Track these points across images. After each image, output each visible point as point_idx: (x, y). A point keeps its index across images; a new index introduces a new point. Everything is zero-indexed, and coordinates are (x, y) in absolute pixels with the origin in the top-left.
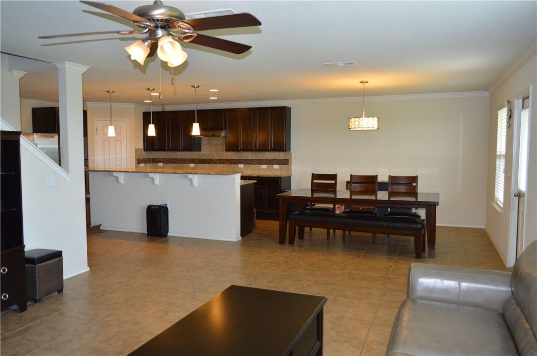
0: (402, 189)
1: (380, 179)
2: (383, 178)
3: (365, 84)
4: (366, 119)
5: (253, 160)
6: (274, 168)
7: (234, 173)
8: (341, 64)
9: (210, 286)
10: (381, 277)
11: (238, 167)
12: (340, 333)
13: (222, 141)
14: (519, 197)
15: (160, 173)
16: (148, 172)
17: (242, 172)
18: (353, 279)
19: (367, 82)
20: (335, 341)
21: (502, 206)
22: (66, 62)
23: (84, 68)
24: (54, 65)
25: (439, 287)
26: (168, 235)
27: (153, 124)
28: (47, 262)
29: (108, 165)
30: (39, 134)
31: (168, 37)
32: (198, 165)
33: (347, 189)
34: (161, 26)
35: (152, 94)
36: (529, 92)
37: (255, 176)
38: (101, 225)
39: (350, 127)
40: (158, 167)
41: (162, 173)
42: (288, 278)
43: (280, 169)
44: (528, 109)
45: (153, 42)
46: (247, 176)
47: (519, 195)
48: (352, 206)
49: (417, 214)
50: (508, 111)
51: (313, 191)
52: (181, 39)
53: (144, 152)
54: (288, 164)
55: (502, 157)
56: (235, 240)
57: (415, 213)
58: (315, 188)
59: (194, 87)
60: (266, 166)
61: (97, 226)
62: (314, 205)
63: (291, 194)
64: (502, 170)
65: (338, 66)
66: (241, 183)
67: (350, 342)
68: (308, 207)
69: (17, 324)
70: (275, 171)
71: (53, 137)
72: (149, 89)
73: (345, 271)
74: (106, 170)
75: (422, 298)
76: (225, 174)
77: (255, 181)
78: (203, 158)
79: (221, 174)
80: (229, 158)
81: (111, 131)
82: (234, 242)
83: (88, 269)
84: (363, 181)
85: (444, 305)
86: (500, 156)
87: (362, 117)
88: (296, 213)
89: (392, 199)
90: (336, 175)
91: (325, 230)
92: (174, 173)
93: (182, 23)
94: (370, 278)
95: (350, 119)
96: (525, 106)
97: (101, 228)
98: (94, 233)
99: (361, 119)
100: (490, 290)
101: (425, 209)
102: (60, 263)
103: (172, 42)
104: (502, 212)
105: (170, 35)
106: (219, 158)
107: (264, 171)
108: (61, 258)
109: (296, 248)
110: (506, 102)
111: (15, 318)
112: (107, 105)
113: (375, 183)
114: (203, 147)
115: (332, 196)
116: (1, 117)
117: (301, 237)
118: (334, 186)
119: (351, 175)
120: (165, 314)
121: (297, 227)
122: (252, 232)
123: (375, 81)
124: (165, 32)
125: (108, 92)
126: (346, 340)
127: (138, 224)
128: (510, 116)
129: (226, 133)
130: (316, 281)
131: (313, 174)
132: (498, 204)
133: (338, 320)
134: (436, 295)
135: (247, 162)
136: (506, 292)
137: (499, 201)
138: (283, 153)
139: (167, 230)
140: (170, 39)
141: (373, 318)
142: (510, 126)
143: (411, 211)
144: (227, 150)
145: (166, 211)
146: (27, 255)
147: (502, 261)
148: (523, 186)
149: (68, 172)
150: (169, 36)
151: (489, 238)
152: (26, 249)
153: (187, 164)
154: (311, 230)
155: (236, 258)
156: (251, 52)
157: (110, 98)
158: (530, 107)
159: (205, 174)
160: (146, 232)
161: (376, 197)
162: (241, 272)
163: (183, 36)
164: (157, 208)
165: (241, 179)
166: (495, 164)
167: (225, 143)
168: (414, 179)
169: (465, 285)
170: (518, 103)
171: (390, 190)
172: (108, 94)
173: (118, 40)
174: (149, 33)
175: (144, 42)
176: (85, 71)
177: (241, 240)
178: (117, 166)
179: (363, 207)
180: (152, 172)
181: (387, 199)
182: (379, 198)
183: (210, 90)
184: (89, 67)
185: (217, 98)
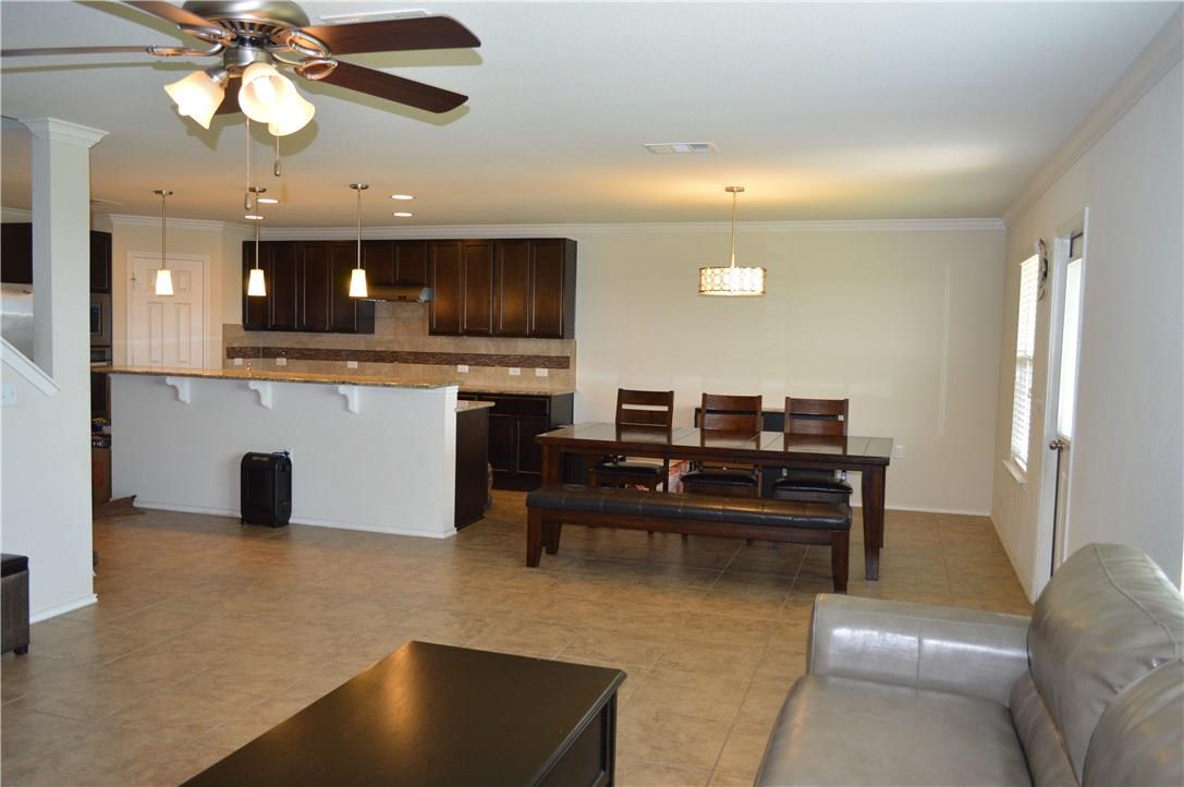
0: (813, 427)
1: (766, 406)
2: (773, 403)
3: (738, 193)
4: (738, 269)
5: (489, 356)
6: (537, 374)
7: (443, 383)
8: (682, 147)
10: (758, 622)
11: (456, 371)
12: (660, 749)
13: (421, 312)
14: (1060, 450)
15: (273, 380)
16: (245, 379)
18: (699, 627)
19: (742, 190)
20: (647, 767)
21: (1024, 467)
22: (50, 119)
23: (95, 136)
24: (22, 124)
25: (875, 647)
26: (291, 521)
27: (260, 268)
31: (267, 65)
32: (367, 364)
33: (696, 426)
34: (250, 39)
35: (260, 201)
36: (1083, 222)
37: (493, 391)
38: (134, 497)
39: (703, 289)
40: (276, 369)
41: (277, 380)
42: (555, 624)
43: (551, 376)
44: (1080, 260)
45: (231, 76)
46: (475, 391)
47: (1059, 446)
48: (705, 464)
49: (844, 483)
50: (1040, 263)
51: (620, 428)
52: (302, 75)
53: (243, 333)
54: (568, 367)
55: (1028, 362)
56: (442, 536)
57: (842, 480)
58: (625, 421)
59: (355, 187)
60: (518, 370)
61: (126, 498)
62: (623, 460)
63: (572, 432)
64: (1027, 391)
65: (675, 152)
66: (458, 407)
67: (678, 770)
68: (607, 464)
70: (539, 381)
72: (253, 190)
73: (681, 609)
74: (154, 370)
75: (841, 673)
76: (422, 387)
77: (492, 404)
78: (378, 349)
79: (413, 387)
80: (437, 350)
81: (164, 283)
82: (440, 539)
83: (94, 599)
84: (731, 408)
85: (885, 689)
86: (1024, 361)
87: (729, 267)
89: (792, 449)
90: (672, 393)
92: (306, 382)
93: (298, 34)
94: (736, 625)
95: (703, 271)
96: (1075, 254)
97: (135, 504)
98: (115, 515)
99: (726, 270)
100: (986, 657)
101: (861, 473)
102: (24, 586)
103: (276, 78)
104: (1024, 481)
105: (271, 60)
106: (414, 350)
107: (514, 381)
108: (24, 573)
110: (1037, 243)
112: (156, 222)
113: (755, 413)
114: (378, 325)
115: (662, 439)
118: (666, 418)
119: (705, 395)
120: (263, 705)
122: (483, 517)
123: (760, 187)
124: (260, 53)
125: (157, 192)
126: (671, 765)
127: (221, 496)
128: (1045, 274)
129: (431, 295)
130: (616, 631)
131: (621, 391)
132: (1016, 464)
133: (657, 720)
134: (867, 667)
135: (477, 360)
136: (1018, 660)
137: (1020, 458)
138: (558, 341)
139: (287, 511)
140: (271, 70)
141: (735, 715)
142: (1043, 296)
143: (833, 475)
144: (433, 332)
145: (287, 468)
147: (1022, 589)
148: (1066, 427)
149: (50, 374)
150: (270, 63)
151: (998, 538)
153: (340, 363)
155: (442, 577)
156: (468, 109)
157: (163, 206)
158: (1084, 255)
159: (375, 385)
160: (239, 515)
161: (758, 445)
162: (450, 608)
163: (305, 65)
164: (266, 459)
165: (459, 399)
166: (1014, 378)
167: (427, 315)
168: (841, 406)
169: (931, 643)
170: (1060, 246)
171: (787, 430)
172: (159, 197)
173: (150, 68)
174: (222, 54)
175: (212, 77)
176: (98, 141)
177: (457, 536)
178: (179, 362)
179: (730, 465)
180: (255, 379)
181: (780, 448)
182: (764, 447)
183: (395, 197)
184: (107, 133)
185: (410, 215)
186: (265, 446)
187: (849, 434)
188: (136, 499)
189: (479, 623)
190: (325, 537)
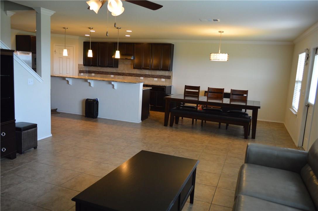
0: (238, 97)
1: (225, 91)
2: (227, 90)
3: (222, 33)
4: (221, 54)
5: (149, 75)
6: (162, 80)
7: (140, 82)
9: (124, 149)
10: (224, 149)
11: (140, 79)
13: (131, 63)
15: (94, 80)
16: (87, 79)
17: (144, 82)
18: (208, 149)
19: (223, 32)
21: (297, 111)
22: (41, 8)
23: (52, 13)
26: (98, 117)
28: (28, 131)
29: (62, 73)
30: (21, 52)
32: (116, 76)
33: (205, 96)
35: (91, 31)
37: (151, 84)
38: (57, 109)
39: (211, 59)
40: (92, 76)
42: (170, 147)
43: (165, 81)
46: (145, 84)
47: (308, 106)
48: (208, 106)
49: (246, 113)
50: (306, 55)
51: (185, 96)
53: (83, 66)
54: (170, 79)
55: (300, 82)
56: (138, 123)
57: (244, 112)
58: (186, 94)
60: (157, 79)
61: (55, 109)
62: (185, 104)
66: (143, 89)
68: (181, 105)
69: (11, 166)
70: (162, 82)
71: (29, 54)
72: (90, 28)
73: (203, 144)
76: (134, 83)
77: (151, 88)
78: (119, 72)
80: (135, 73)
81: (65, 53)
83: (51, 135)
84: (213, 91)
86: (298, 82)
87: (218, 53)
88: (174, 108)
89: (232, 103)
90: (199, 87)
91: (191, 119)
94: (218, 149)
95: (211, 54)
97: (57, 111)
98: (53, 114)
102: (36, 131)
104: (296, 114)
106: (129, 73)
107: (156, 82)
108: (36, 128)
109: (174, 129)
110: (305, 49)
111: (10, 163)
112: (63, 36)
113: (222, 93)
114: (119, 66)
115: (196, 99)
116: (1, 40)
117: (177, 123)
118: (198, 94)
119: (209, 88)
121: (175, 117)
122: (148, 118)
125: (64, 28)
127: (77, 109)
128: (308, 58)
129: (134, 58)
130: (187, 149)
131: (185, 86)
132: (294, 110)
135: (146, 76)
137: (295, 108)
138: (168, 72)
139: (97, 114)
141: (221, 172)
142: (306, 64)
144: (134, 68)
145: (97, 103)
146: (17, 126)
149: (41, 76)
151: (286, 129)
152: (16, 122)
153: (109, 75)
154: (182, 118)
155: (138, 133)
157: (65, 32)
159: (122, 82)
160: (85, 115)
162: (142, 141)
164: (92, 101)
165: (143, 86)
166: (294, 86)
167: (133, 63)
168: (246, 92)
170: (313, 51)
171: (231, 98)
172: (64, 29)
177: (141, 123)
178: (67, 74)
179: (213, 107)
180: (89, 79)
181: (228, 103)
182: (224, 102)
183: (127, 31)
184: (55, 12)
185: (130, 36)
186: (91, 97)
187: (248, 100)
188: (57, 110)
189: (151, 146)
190: (107, 121)
